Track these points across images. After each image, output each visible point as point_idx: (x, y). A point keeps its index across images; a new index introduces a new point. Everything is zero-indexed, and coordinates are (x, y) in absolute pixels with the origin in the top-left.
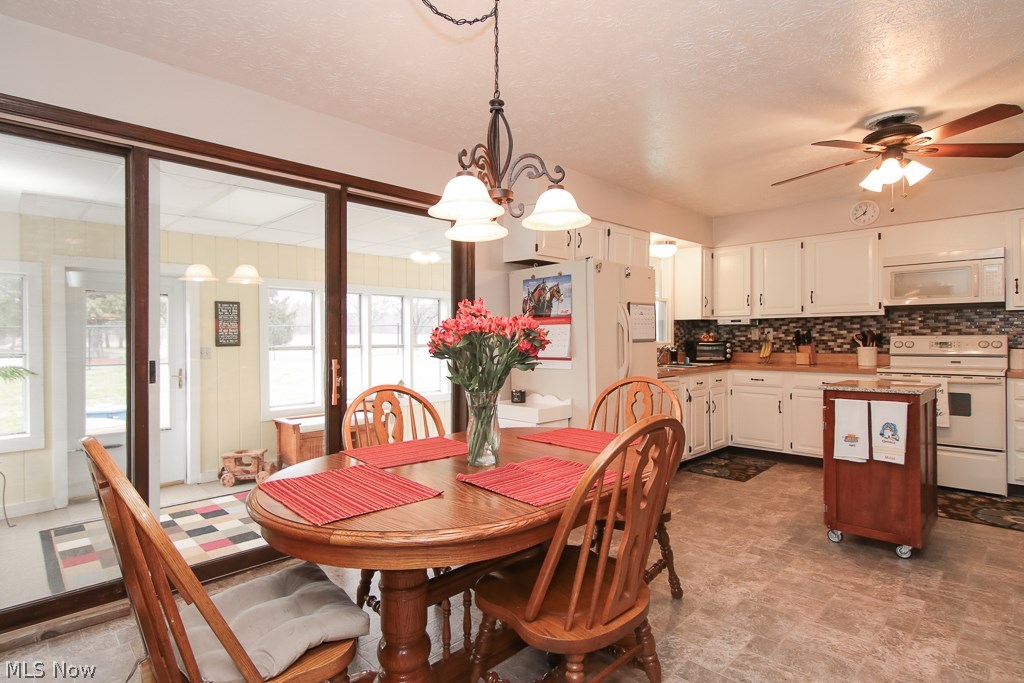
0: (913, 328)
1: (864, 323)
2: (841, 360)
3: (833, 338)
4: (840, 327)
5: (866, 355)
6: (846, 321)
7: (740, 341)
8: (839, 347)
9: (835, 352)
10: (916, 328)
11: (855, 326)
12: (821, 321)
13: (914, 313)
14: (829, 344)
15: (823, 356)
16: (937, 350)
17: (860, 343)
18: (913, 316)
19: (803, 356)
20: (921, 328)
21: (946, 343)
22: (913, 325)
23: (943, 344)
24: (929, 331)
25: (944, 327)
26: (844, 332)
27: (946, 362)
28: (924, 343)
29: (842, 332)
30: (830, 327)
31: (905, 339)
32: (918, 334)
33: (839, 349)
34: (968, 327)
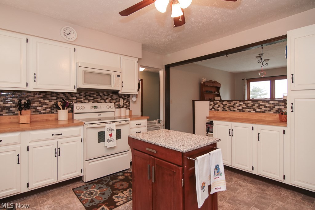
0: (81, 100)
1: (58, 96)
2: (45, 118)
3: (40, 105)
4: (44, 98)
5: (63, 114)
6: (48, 95)
8: (44, 110)
9: (42, 113)
10: (82, 100)
11: (53, 98)
12: (32, 94)
13: (81, 92)
16: (94, 110)
17: (61, 107)
18: (81, 94)
20: (84, 100)
21: (96, 107)
22: (81, 98)
23: (95, 107)
24: (87, 101)
25: (93, 100)
26: (47, 101)
28: (88, 106)
29: (46, 101)
30: (38, 98)
31: (79, 105)
32: (82, 103)
33: (44, 111)
34: (101, 100)
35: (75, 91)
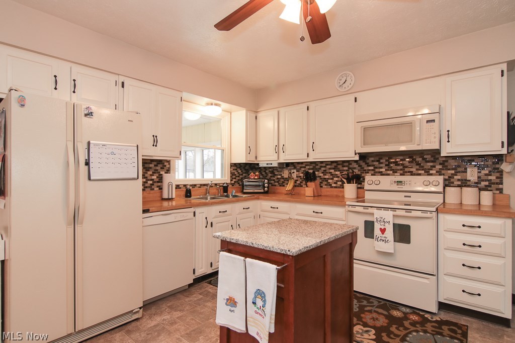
0: (381, 170)
1: (351, 166)
2: (335, 194)
3: (331, 177)
4: (335, 169)
5: (350, 190)
6: (339, 164)
7: (278, 178)
8: (335, 183)
9: (332, 187)
10: (383, 170)
11: (344, 168)
12: (324, 165)
13: (382, 159)
14: (329, 181)
15: (326, 190)
16: (395, 187)
17: (345, 181)
18: (381, 161)
19: (309, 190)
20: (386, 170)
21: (401, 182)
22: (381, 168)
23: (399, 183)
24: (391, 172)
25: (401, 170)
26: (338, 173)
27: (400, 197)
28: (386, 182)
29: (337, 173)
30: (330, 169)
31: (374, 178)
32: (384, 175)
33: (334, 185)
34: (417, 170)
35: (357, 158)
